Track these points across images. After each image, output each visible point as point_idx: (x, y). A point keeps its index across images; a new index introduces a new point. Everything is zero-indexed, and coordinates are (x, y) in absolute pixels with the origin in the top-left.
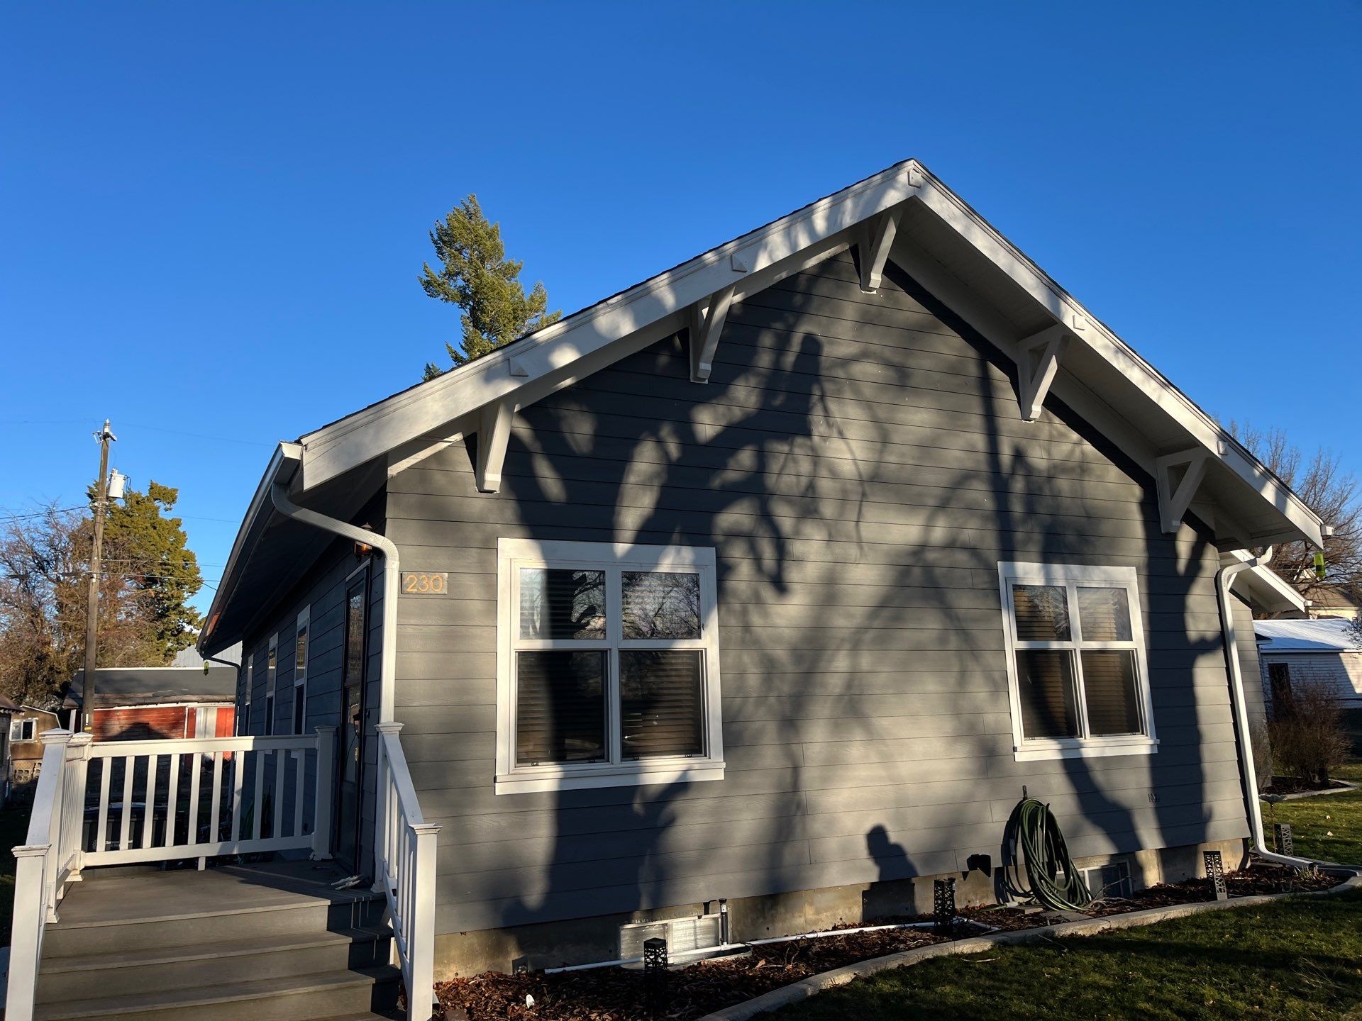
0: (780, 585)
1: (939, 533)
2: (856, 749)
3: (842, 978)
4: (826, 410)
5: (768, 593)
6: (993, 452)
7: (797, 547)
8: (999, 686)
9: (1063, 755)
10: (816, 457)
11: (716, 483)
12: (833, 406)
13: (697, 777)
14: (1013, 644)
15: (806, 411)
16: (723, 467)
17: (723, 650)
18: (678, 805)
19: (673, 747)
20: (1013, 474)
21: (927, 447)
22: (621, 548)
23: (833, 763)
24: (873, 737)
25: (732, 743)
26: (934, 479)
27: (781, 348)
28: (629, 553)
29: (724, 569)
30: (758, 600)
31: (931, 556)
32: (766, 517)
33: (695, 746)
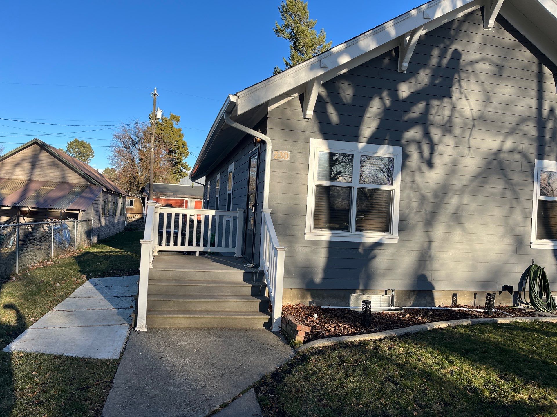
0: (430, 164)
1: (508, 145)
2: (457, 236)
3: (443, 325)
4: (460, 85)
5: (425, 168)
6: (540, 108)
7: (439, 148)
8: (527, 216)
9: (554, 247)
10: (453, 108)
11: (406, 117)
12: (464, 83)
13: (386, 241)
14: (537, 197)
15: (450, 86)
16: (409, 111)
17: (402, 190)
18: (377, 251)
19: (377, 229)
20: (548, 119)
21: (508, 104)
22: (361, 145)
23: (446, 241)
24: (465, 232)
25: (402, 228)
26: (510, 120)
27: (442, 56)
28: (364, 148)
29: (405, 156)
30: (420, 170)
31: (502, 156)
32: (427, 134)
33: (387, 229)
